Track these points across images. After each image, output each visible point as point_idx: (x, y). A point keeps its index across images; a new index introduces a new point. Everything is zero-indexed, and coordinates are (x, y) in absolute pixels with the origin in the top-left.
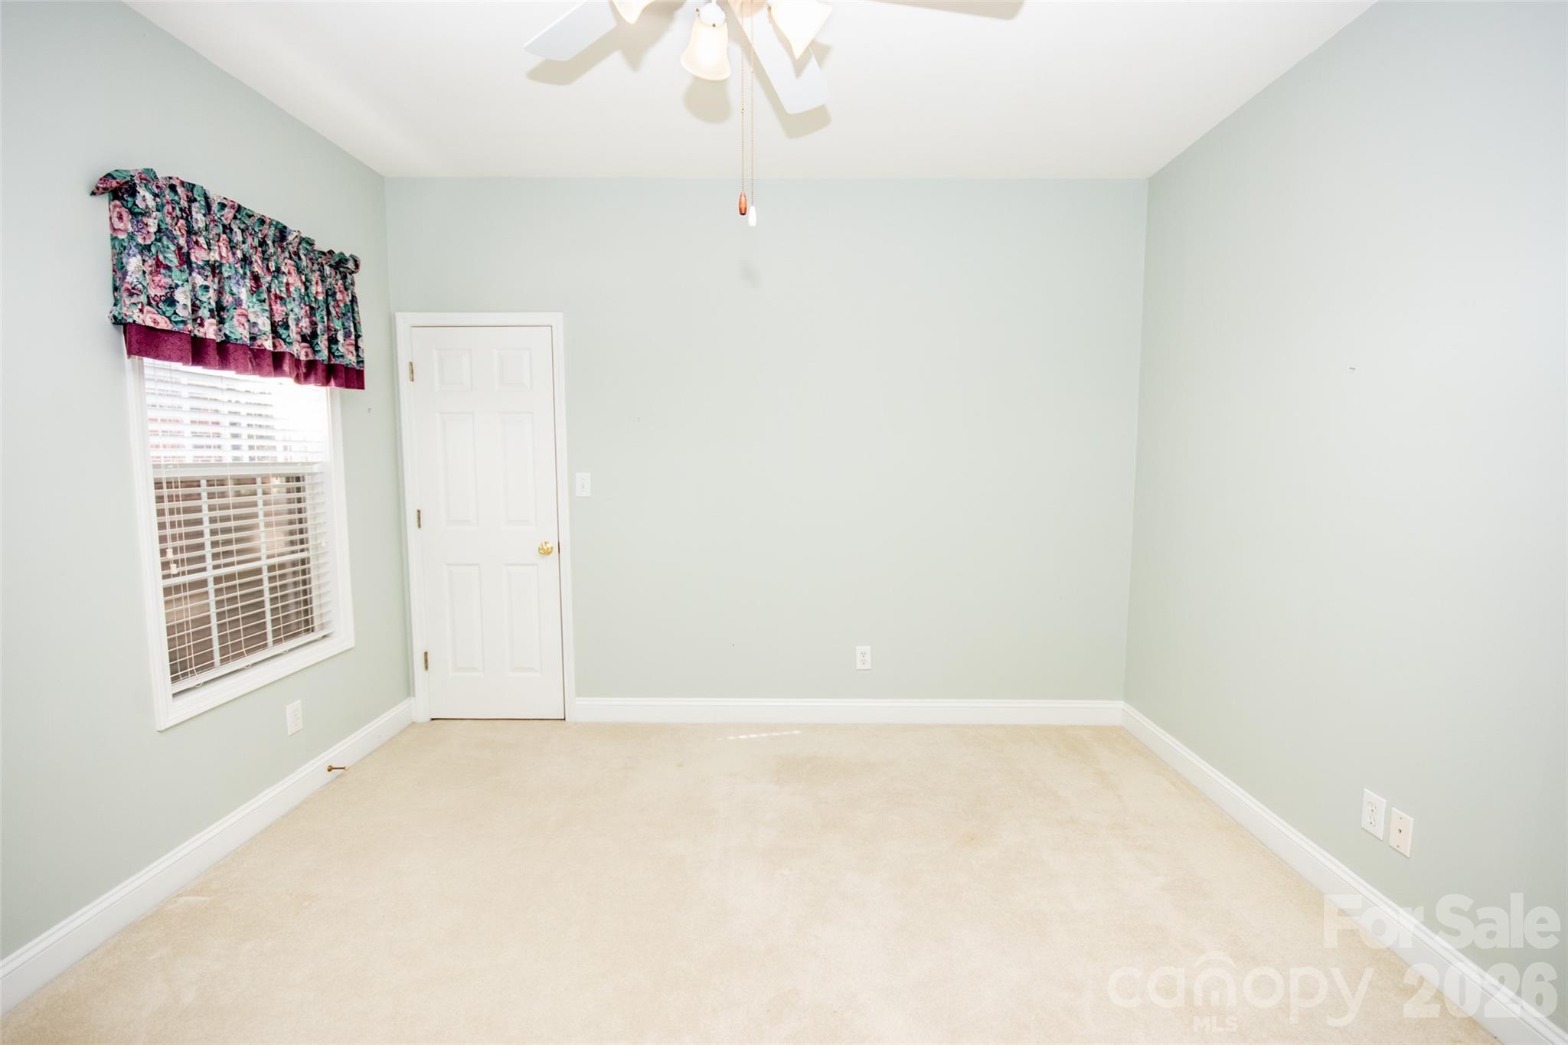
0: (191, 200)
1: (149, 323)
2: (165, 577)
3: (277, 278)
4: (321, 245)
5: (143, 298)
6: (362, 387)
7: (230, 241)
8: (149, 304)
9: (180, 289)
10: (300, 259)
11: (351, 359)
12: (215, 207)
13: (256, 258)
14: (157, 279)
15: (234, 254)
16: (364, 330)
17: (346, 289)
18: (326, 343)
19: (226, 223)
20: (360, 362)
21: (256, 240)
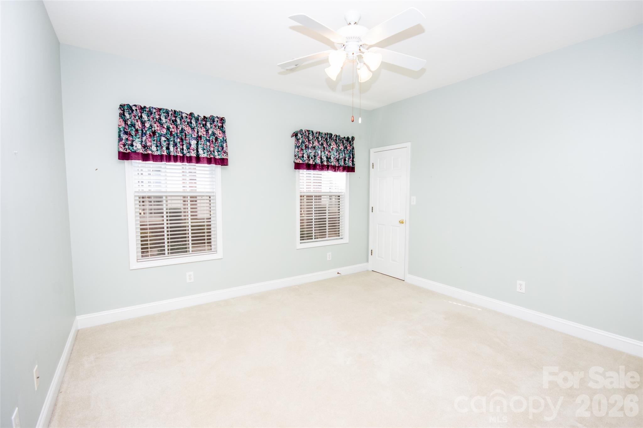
0: (309, 134)
1: (298, 162)
2: (301, 217)
3: (330, 147)
4: (342, 136)
5: (297, 157)
6: (354, 172)
7: (318, 140)
8: (299, 158)
9: (305, 154)
10: (337, 141)
11: (351, 164)
12: (315, 134)
13: (325, 143)
14: (301, 152)
15: (319, 143)
16: (356, 156)
17: (351, 146)
18: (343, 161)
19: (317, 136)
20: (353, 164)
21: (325, 139)
